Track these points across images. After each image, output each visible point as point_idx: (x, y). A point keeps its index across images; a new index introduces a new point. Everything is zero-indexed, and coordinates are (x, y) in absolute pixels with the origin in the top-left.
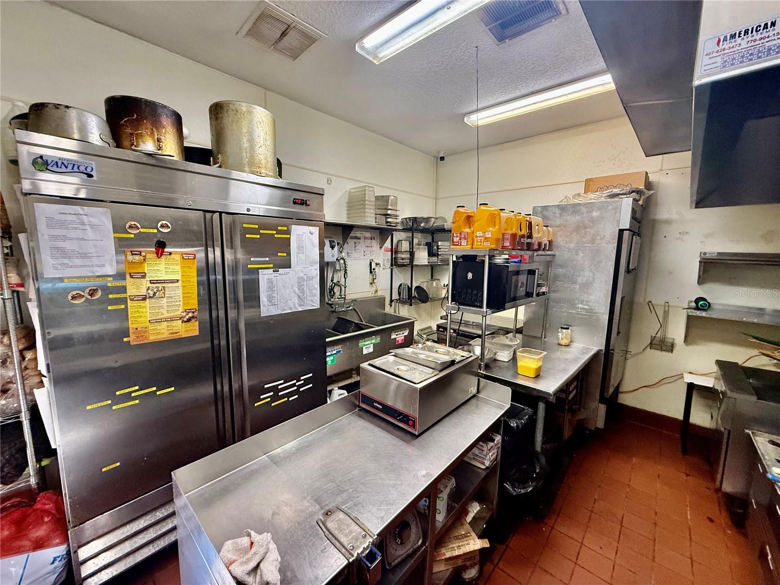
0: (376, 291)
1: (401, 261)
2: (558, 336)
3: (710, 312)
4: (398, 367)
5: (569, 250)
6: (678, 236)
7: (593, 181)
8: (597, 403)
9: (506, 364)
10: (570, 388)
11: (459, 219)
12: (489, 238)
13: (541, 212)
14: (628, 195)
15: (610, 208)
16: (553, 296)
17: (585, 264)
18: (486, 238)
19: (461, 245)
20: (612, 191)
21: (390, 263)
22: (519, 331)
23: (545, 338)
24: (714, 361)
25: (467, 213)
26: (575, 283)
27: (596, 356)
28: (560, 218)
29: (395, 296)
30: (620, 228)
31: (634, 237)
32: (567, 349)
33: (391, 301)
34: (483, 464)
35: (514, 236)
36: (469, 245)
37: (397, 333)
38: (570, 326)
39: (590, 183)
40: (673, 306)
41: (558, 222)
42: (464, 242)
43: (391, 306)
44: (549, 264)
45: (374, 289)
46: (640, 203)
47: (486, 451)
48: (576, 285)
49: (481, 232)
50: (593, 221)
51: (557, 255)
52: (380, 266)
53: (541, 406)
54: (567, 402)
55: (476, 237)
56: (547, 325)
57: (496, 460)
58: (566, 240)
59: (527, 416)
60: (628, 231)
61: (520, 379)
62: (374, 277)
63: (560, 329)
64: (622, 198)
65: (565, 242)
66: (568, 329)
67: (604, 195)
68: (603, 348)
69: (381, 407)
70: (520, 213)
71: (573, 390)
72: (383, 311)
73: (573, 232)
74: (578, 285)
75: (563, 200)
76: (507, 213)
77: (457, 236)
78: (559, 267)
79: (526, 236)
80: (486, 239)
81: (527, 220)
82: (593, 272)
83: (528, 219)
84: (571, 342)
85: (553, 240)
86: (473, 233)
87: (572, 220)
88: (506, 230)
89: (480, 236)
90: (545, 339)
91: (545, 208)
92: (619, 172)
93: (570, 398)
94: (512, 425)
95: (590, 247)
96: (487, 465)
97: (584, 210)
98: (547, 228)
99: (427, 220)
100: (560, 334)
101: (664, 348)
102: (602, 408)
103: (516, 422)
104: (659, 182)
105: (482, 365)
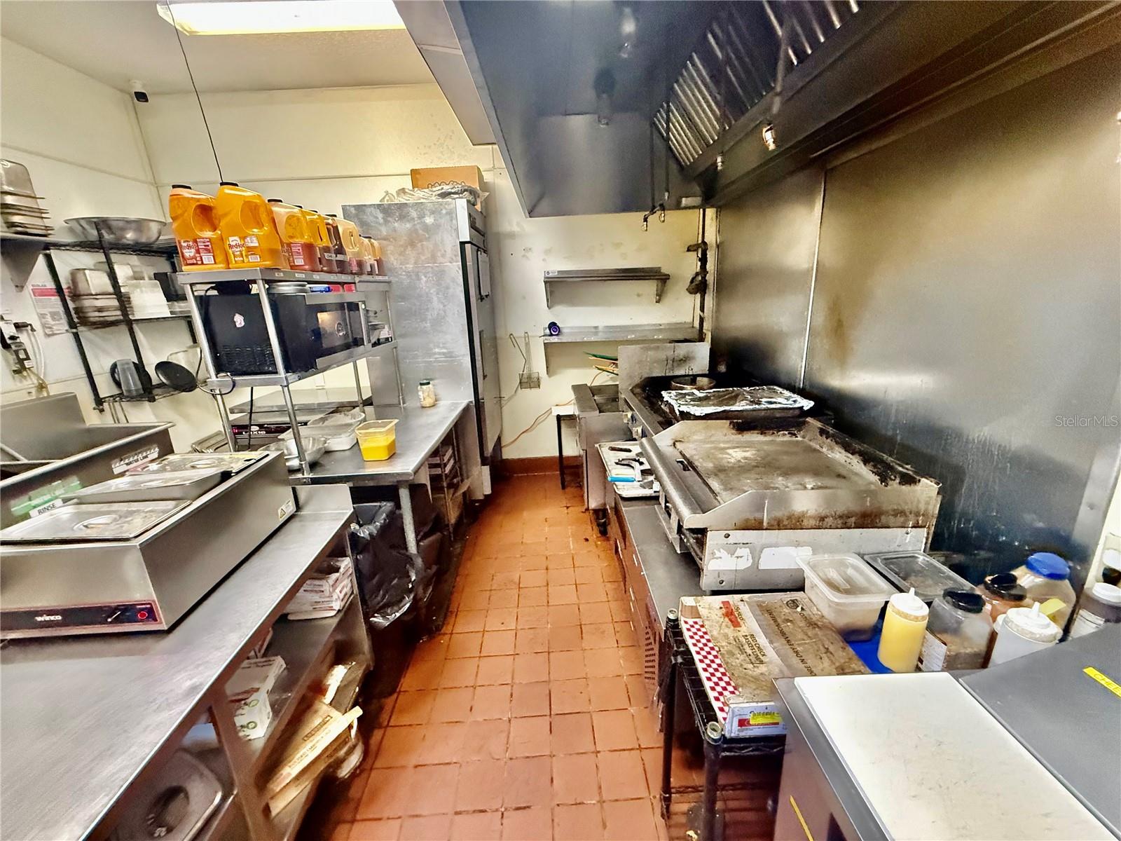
0: (42, 387)
1: (97, 314)
2: (418, 396)
3: (560, 337)
4: (85, 523)
5: (408, 274)
6: (523, 252)
7: (420, 174)
8: (479, 467)
9: (347, 453)
10: (445, 458)
11: (184, 212)
12: (255, 247)
13: (357, 215)
14: (461, 195)
15: (444, 211)
16: (401, 342)
17: (431, 291)
18: (248, 247)
19: (202, 264)
20: (442, 189)
21: (64, 320)
22: (368, 402)
23: (404, 403)
24: (570, 387)
25: (198, 200)
26: (424, 320)
27: (466, 410)
28: (385, 225)
29: (106, 389)
30: (461, 240)
31: (479, 252)
32: (433, 410)
33: (99, 401)
34: (331, 609)
35: (309, 248)
36: (220, 263)
37: (127, 461)
38: (432, 379)
39: (417, 176)
40: (533, 337)
41: (384, 231)
42: (207, 259)
43: (102, 411)
44: (385, 295)
45: (30, 382)
46: (478, 207)
47: (328, 588)
48: (426, 323)
49: (236, 238)
50: (426, 228)
51: (393, 281)
52: (33, 330)
53: (404, 494)
54: (444, 478)
55: (230, 246)
56: (403, 385)
57: (352, 593)
58: (401, 260)
59: (384, 514)
60: (470, 245)
61: (370, 467)
62: (22, 356)
63: (419, 387)
64: (454, 199)
65: (399, 262)
66: (428, 383)
67: (434, 194)
68: (472, 399)
69: (59, 618)
70: (316, 212)
71: (449, 460)
72: (81, 426)
73: (407, 246)
74: (428, 322)
75: (384, 198)
76: (286, 207)
77: (189, 247)
78: (400, 300)
79: (333, 249)
80: (251, 250)
81: (328, 224)
82: (442, 303)
83: (330, 221)
84: (436, 401)
85: (383, 259)
86: (222, 239)
87: (403, 227)
88: (291, 237)
89: (237, 246)
90: (405, 405)
91: (360, 208)
92: (450, 164)
93: (447, 472)
94: (362, 535)
95: (432, 268)
96: (337, 608)
97: (414, 214)
98: (370, 241)
99: (139, 224)
100: (420, 393)
101: (532, 385)
102: (486, 470)
103: (368, 529)
104: (494, 183)
105: (304, 466)
